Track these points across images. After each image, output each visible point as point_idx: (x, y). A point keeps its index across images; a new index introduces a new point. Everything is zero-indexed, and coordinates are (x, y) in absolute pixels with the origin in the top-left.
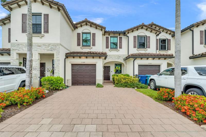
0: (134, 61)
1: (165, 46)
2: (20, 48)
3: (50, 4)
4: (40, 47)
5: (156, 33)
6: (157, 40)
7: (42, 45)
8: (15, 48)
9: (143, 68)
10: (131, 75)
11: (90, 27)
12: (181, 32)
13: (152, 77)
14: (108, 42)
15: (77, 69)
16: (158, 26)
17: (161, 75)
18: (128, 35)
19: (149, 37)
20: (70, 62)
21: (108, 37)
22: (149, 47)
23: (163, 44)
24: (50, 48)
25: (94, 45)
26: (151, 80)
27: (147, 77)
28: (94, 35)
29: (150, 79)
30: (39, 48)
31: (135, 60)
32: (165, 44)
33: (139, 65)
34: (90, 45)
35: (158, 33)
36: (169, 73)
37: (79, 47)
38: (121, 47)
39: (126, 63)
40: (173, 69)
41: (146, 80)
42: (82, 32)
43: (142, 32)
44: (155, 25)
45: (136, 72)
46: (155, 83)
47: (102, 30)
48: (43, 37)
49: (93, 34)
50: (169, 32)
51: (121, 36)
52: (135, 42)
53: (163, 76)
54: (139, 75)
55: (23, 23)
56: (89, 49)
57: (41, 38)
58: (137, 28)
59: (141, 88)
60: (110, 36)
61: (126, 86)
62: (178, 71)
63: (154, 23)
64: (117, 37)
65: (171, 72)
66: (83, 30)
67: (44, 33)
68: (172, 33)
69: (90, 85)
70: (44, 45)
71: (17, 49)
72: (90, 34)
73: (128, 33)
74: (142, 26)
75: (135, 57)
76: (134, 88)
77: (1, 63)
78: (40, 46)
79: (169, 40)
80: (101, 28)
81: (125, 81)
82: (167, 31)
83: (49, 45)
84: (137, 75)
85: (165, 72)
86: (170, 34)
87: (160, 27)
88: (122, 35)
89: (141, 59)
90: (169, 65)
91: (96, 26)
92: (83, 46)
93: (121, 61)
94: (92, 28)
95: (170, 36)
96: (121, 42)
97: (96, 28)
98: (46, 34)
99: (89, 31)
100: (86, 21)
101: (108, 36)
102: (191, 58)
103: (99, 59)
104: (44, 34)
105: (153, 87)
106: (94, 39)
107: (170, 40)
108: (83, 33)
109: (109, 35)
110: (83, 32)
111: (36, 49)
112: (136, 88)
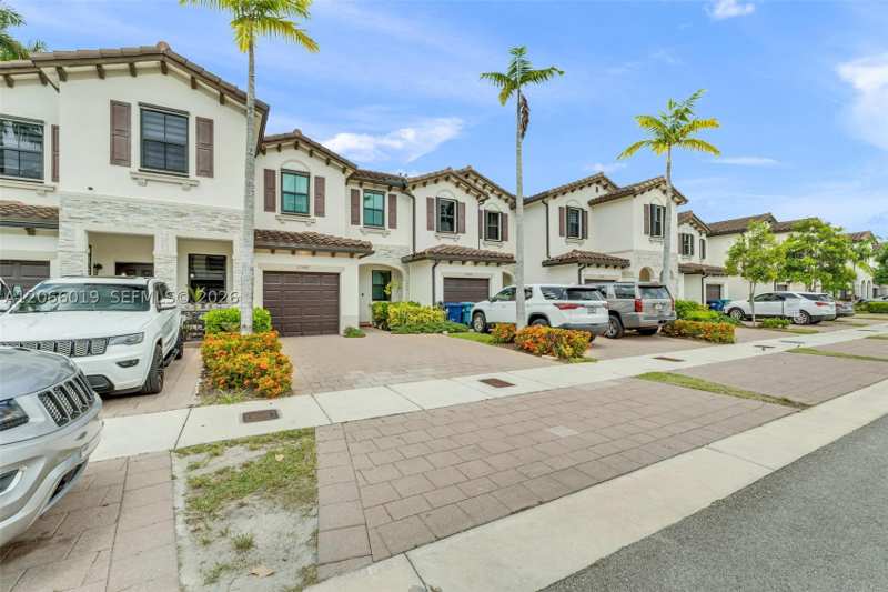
0: (434, 267)
1: (497, 229)
2: (100, 215)
3: (222, 95)
4: (184, 218)
5: (478, 198)
6: (480, 212)
7: (192, 213)
8: (79, 213)
9: (453, 285)
10: (426, 303)
11: (307, 155)
12: (524, 204)
13: (478, 306)
14: (359, 205)
15: (281, 286)
16: (482, 178)
17: (494, 300)
18: (413, 193)
19: (464, 204)
20: (260, 266)
21: (358, 191)
22: (464, 232)
23: (493, 226)
24: (218, 222)
25: (320, 212)
26: (476, 312)
27: (463, 307)
28: (320, 181)
29: (472, 311)
30: (179, 219)
31: (436, 264)
32: (497, 224)
33: (445, 278)
34: (308, 213)
35: (482, 197)
36: (506, 297)
37: (271, 215)
38: (393, 225)
39: (407, 269)
40: (515, 289)
41: (462, 314)
42: (282, 169)
43: (448, 191)
44: (475, 174)
45: (440, 297)
46: (484, 319)
47: (344, 171)
48: (193, 189)
49: (316, 178)
50: (504, 196)
51: (393, 193)
52: (430, 212)
53: (498, 302)
54: (445, 302)
55: (115, 133)
56: (304, 224)
57: (185, 189)
58: (436, 179)
59: (457, 331)
60: (364, 187)
61: (422, 331)
62: (520, 294)
63: (473, 168)
64: (383, 194)
65: (510, 294)
66: (285, 162)
67: (198, 175)
68: (510, 200)
69: (321, 334)
70: (198, 211)
71: (90, 218)
72: (309, 177)
73: (414, 187)
74: (446, 176)
75: (437, 257)
76: (440, 332)
77: (5, 262)
78: (182, 215)
79: (505, 217)
80: (344, 165)
81: (416, 318)
82: (501, 193)
83: (216, 214)
84: (441, 304)
85: (501, 297)
86: (506, 201)
87: (487, 183)
88: (395, 190)
89: (451, 262)
90: (507, 278)
91: (330, 158)
92: (284, 212)
93: (393, 262)
94: (313, 160)
95: (507, 205)
96: (393, 210)
97: (328, 163)
98: (204, 180)
99: (302, 169)
100: (296, 137)
101: (357, 187)
102: (545, 264)
103: (349, 259)
104: (198, 178)
105: (480, 328)
106: (320, 195)
107: (507, 216)
108: (284, 172)
109: (361, 185)
110: (285, 167)
111: (167, 224)
112: (446, 332)
